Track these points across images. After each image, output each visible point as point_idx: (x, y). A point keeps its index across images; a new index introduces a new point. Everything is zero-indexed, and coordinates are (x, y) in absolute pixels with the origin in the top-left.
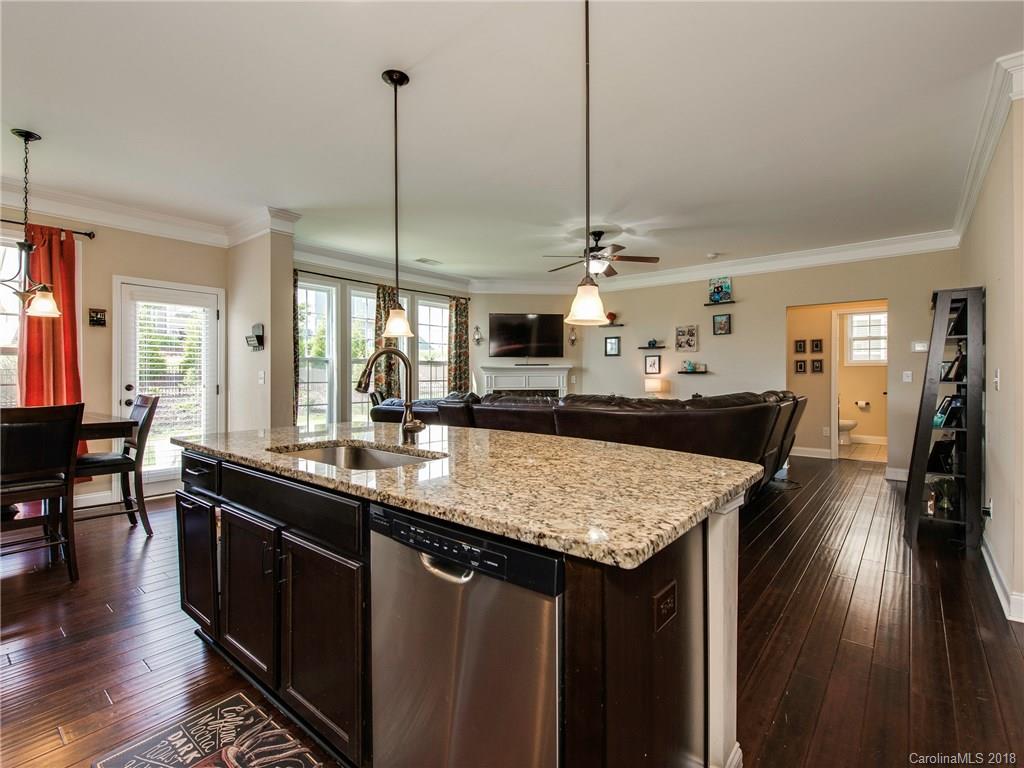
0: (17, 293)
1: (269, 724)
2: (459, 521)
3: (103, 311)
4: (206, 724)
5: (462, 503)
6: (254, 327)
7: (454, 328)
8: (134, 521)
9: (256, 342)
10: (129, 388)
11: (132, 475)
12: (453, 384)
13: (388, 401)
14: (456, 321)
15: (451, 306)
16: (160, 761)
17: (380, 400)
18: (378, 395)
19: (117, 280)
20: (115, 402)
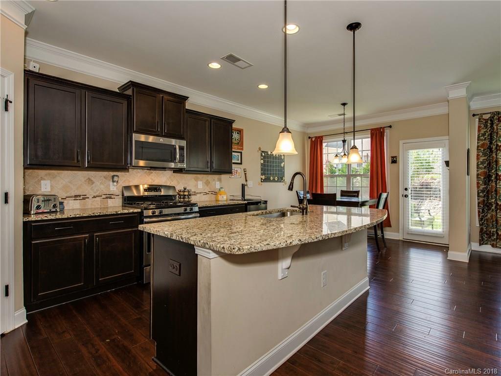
3: (396, 157)
10: (406, 189)
19: (401, 142)
20: (401, 196)
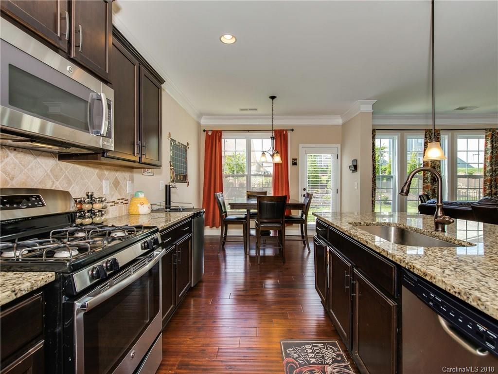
0: (270, 155)
1: (347, 366)
2: (474, 304)
3: (296, 159)
4: (320, 348)
5: (478, 290)
6: (352, 161)
7: (489, 152)
8: (305, 245)
9: (353, 168)
10: (305, 190)
11: (304, 225)
12: (488, 191)
13: (431, 201)
14: (492, 146)
15: (486, 136)
16: (301, 354)
17: (426, 200)
18: (425, 197)
19: (301, 146)
20: (300, 195)
